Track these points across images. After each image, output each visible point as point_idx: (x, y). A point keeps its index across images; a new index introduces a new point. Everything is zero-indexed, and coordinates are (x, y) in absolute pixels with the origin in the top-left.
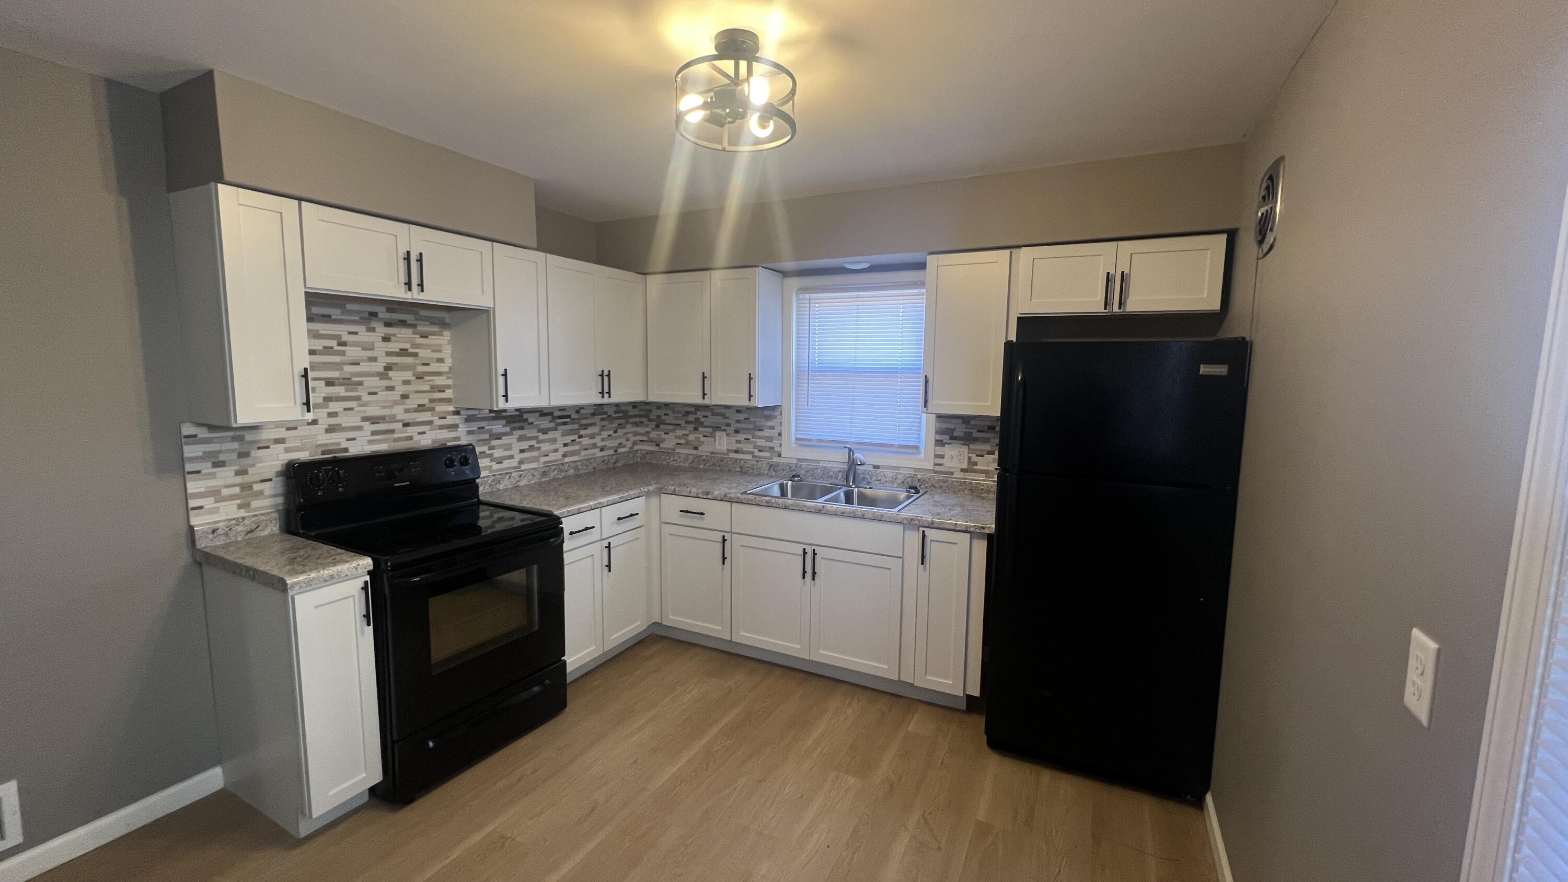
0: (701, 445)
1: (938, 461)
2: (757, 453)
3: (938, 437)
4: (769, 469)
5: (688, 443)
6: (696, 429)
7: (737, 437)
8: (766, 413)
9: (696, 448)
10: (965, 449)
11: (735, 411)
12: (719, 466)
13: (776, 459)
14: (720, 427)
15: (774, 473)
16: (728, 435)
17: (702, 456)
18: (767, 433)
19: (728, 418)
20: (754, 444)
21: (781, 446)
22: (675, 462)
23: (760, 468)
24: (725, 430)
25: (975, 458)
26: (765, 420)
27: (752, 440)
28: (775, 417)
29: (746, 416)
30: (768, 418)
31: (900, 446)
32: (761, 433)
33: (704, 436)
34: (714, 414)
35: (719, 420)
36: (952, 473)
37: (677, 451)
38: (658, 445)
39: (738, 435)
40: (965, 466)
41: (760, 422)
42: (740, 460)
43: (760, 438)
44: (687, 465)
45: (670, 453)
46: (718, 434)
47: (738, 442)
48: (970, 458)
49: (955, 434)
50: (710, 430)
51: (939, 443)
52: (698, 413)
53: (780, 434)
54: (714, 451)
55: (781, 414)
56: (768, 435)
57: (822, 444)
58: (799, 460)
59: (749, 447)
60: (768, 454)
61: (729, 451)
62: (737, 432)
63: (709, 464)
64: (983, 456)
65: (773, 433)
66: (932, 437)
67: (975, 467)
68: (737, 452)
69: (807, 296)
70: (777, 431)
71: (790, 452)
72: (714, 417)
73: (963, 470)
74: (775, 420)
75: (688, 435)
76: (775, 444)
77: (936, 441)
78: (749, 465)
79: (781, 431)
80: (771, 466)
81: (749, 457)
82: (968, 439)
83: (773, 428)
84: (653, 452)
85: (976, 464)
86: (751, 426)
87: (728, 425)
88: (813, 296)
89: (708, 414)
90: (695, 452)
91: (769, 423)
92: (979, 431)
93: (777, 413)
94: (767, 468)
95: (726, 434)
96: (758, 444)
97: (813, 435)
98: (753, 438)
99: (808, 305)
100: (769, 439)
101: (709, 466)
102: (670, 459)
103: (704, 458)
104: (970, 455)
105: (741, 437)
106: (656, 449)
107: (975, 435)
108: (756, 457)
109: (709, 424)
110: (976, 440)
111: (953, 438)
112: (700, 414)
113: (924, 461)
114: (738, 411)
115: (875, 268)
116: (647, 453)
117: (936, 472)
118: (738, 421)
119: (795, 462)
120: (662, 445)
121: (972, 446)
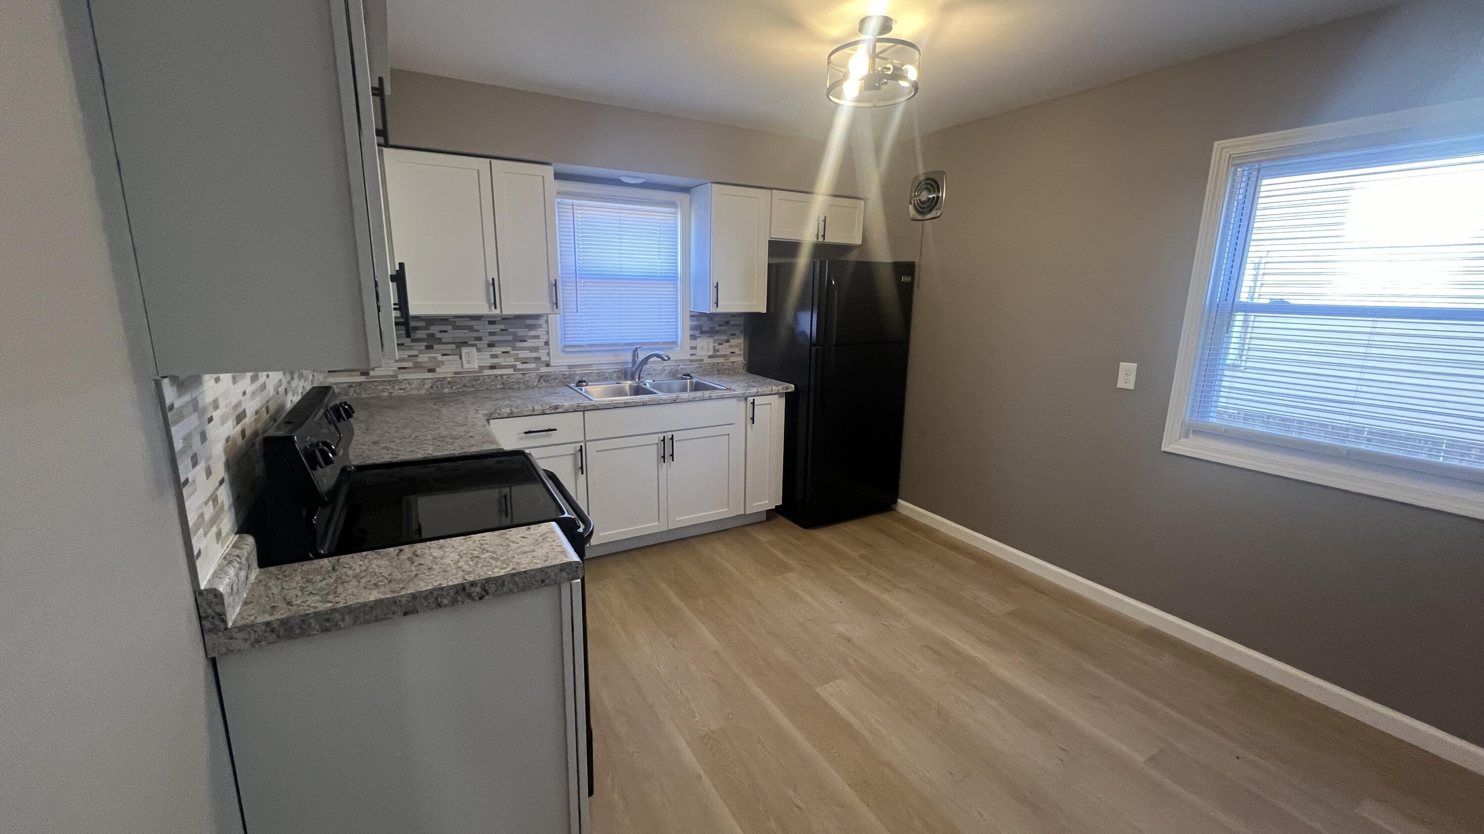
0: (438, 366)
1: (693, 352)
2: (520, 366)
3: (692, 333)
4: (539, 381)
5: (418, 367)
6: (429, 347)
7: (491, 351)
9: (432, 370)
10: (711, 340)
11: (487, 323)
12: (473, 386)
13: (544, 370)
14: (467, 343)
17: (446, 378)
18: (530, 343)
19: (478, 331)
20: (516, 357)
21: (548, 354)
22: (402, 391)
23: (528, 381)
24: (474, 345)
25: (718, 347)
26: (526, 330)
28: (540, 326)
29: (503, 327)
30: (532, 327)
31: (664, 343)
32: (523, 344)
33: (443, 355)
34: (456, 327)
35: (462, 334)
36: (702, 360)
37: (400, 377)
39: (493, 349)
40: (711, 353)
41: (521, 332)
42: (501, 376)
43: (522, 349)
44: (423, 392)
46: (464, 350)
47: (493, 356)
48: (714, 347)
49: (704, 329)
50: (453, 346)
51: (693, 337)
53: (547, 343)
54: (460, 370)
55: (547, 322)
56: (532, 345)
57: (594, 348)
58: (570, 367)
59: (510, 361)
60: (532, 366)
61: (482, 368)
62: (491, 345)
63: (458, 386)
64: (722, 344)
65: (539, 343)
66: (688, 333)
68: (493, 367)
69: (570, 201)
70: (544, 338)
71: (560, 362)
72: (454, 331)
73: (710, 357)
74: (539, 329)
75: (417, 356)
76: (542, 354)
78: (513, 380)
79: (548, 340)
80: (541, 376)
81: (510, 371)
82: (712, 332)
85: (718, 351)
86: (510, 338)
87: (479, 339)
88: (576, 202)
89: (449, 328)
90: (430, 375)
91: (533, 333)
92: (720, 326)
93: (542, 321)
94: (536, 380)
95: (477, 349)
96: (520, 356)
97: (583, 341)
98: (513, 350)
99: (571, 211)
100: (536, 349)
102: (393, 388)
103: (450, 379)
104: (715, 344)
105: (497, 350)
107: (717, 328)
108: (519, 370)
109: (450, 340)
110: (717, 332)
112: (434, 329)
113: (680, 354)
114: (492, 323)
115: (646, 185)
117: (691, 361)
118: (492, 334)
119: (566, 369)
120: (372, 373)
121: (716, 338)
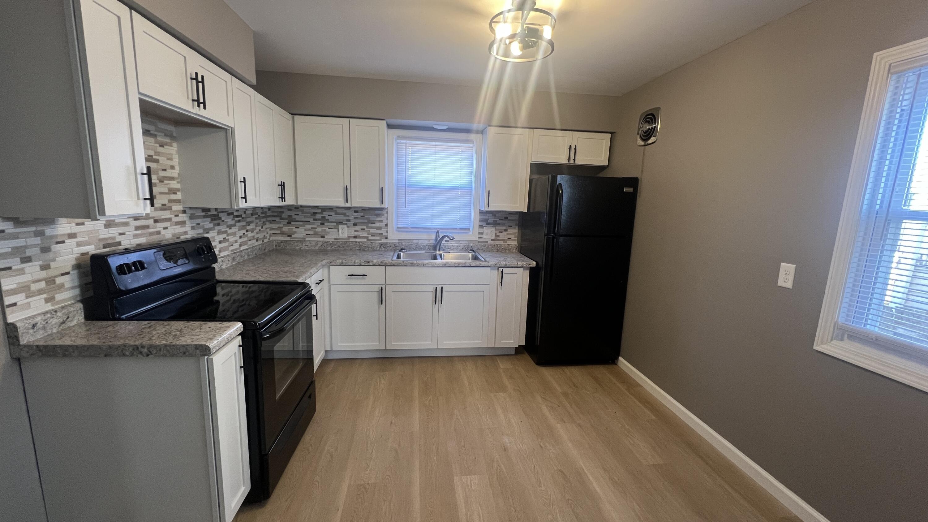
0: (326, 235)
1: (480, 236)
2: (370, 237)
3: (481, 224)
4: (380, 247)
5: (316, 234)
6: (322, 224)
7: (355, 228)
8: (377, 212)
9: (323, 237)
10: (494, 229)
11: (354, 212)
12: (343, 247)
13: (384, 241)
14: (342, 222)
15: (383, 249)
16: (348, 227)
17: (329, 241)
18: (377, 225)
19: (348, 216)
20: (369, 232)
21: (387, 232)
22: (306, 247)
23: (374, 246)
24: (346, 224)
25: (498, 234)
26: (376, 217)
27: (366, 229)
28: (383, 215)
29: (362, 214)
30: (378, 215)
31: (461, 229)
32: (373, 225)
33: (329, 228)
34: (337, 214)
35: (341, 217)
36: (487, 242)
37: (307, 239)
38: (290, 236)
39: (356, 226)
40: (493, 237)
41: (372, 218)
42: (359, 242)
43: (372, 228)
44: (317, 248)
45: (302, 241)
46: (340, 227)
47: (356, 231)
48: (496, 233)
49: (489, 222)
50: (335, 224)
51: (481, 226)
52: (324, 213)
53: (386, 225)
54: (338, 237)
55: (387, 212)
56: (378, 225)
57: (415, 229)
58: (399, 240)
59: (365, 234)
60: (378, 238)
61: (349, 237)
62: (355, 224)
63: (335, 247)
64: (502, 232)
65: (382, 225)
66: (477, 223)
67: (498, 238)
68: (355, 237)
69: (404, 141)
70: (385, 222)
71: (393, 236)
72: (336, 216)
73: (492, 240)
74: (383, 217)
75: (316, 228)
76: (383, 231)
77: (479, 225)
78: (365, 245)
79: (387, 223)
80: (382, 244)
81: (365, 240)
82: (495, 224)
83: (381, 221)
84: (287, 241)
85: (498, 236)
86: (366, 221)
87: (349, 221)
88: (408, 142)
89: (333, 214)
90: (322, 239)
91: (379, 219)
92: (500, 220)
93: (384, 212)
94: (379, 247)
95: (347, 226)
96: (371, 232)
97: (409, 225)
98: (367, 228)
99: (405, 147)
100: (379, 228)
101: (335, 248)
102: (302, 245)
103: (331, 242)
104: (496, 232)
105: (357, 228)
106: (288, 239)
107: (499, 221)
108: (370, 240)
109: (334, 221)
110: (499, 224)
111: (488, 224)
112: (325, 214)
113: (473, 236)
114: (356, 212)
115: (449, 130)
116: (282, 242)
117: (479, 242)
118: (356, 218)
119: (397, 241)
120: (293, 236)
121: (497, 227)
